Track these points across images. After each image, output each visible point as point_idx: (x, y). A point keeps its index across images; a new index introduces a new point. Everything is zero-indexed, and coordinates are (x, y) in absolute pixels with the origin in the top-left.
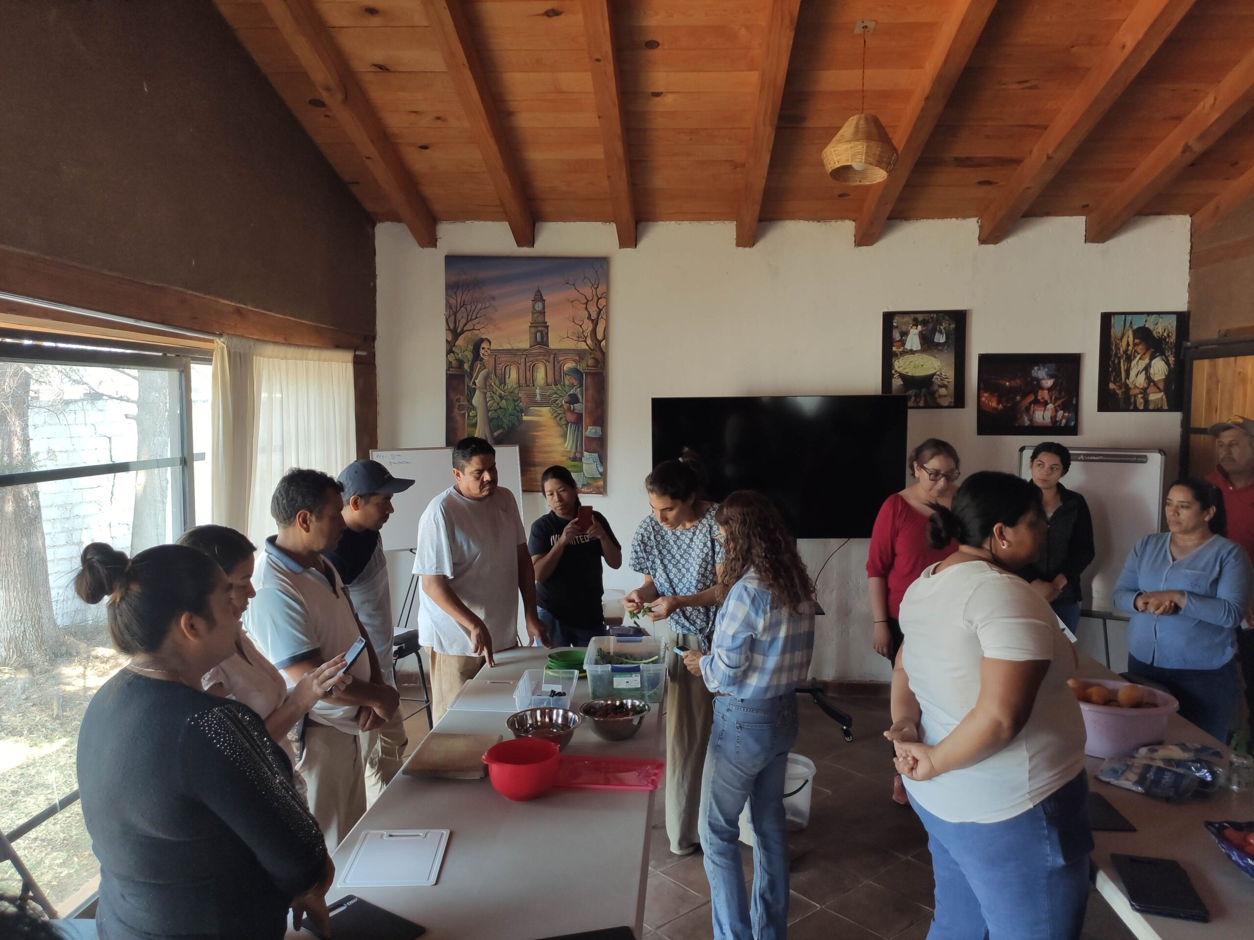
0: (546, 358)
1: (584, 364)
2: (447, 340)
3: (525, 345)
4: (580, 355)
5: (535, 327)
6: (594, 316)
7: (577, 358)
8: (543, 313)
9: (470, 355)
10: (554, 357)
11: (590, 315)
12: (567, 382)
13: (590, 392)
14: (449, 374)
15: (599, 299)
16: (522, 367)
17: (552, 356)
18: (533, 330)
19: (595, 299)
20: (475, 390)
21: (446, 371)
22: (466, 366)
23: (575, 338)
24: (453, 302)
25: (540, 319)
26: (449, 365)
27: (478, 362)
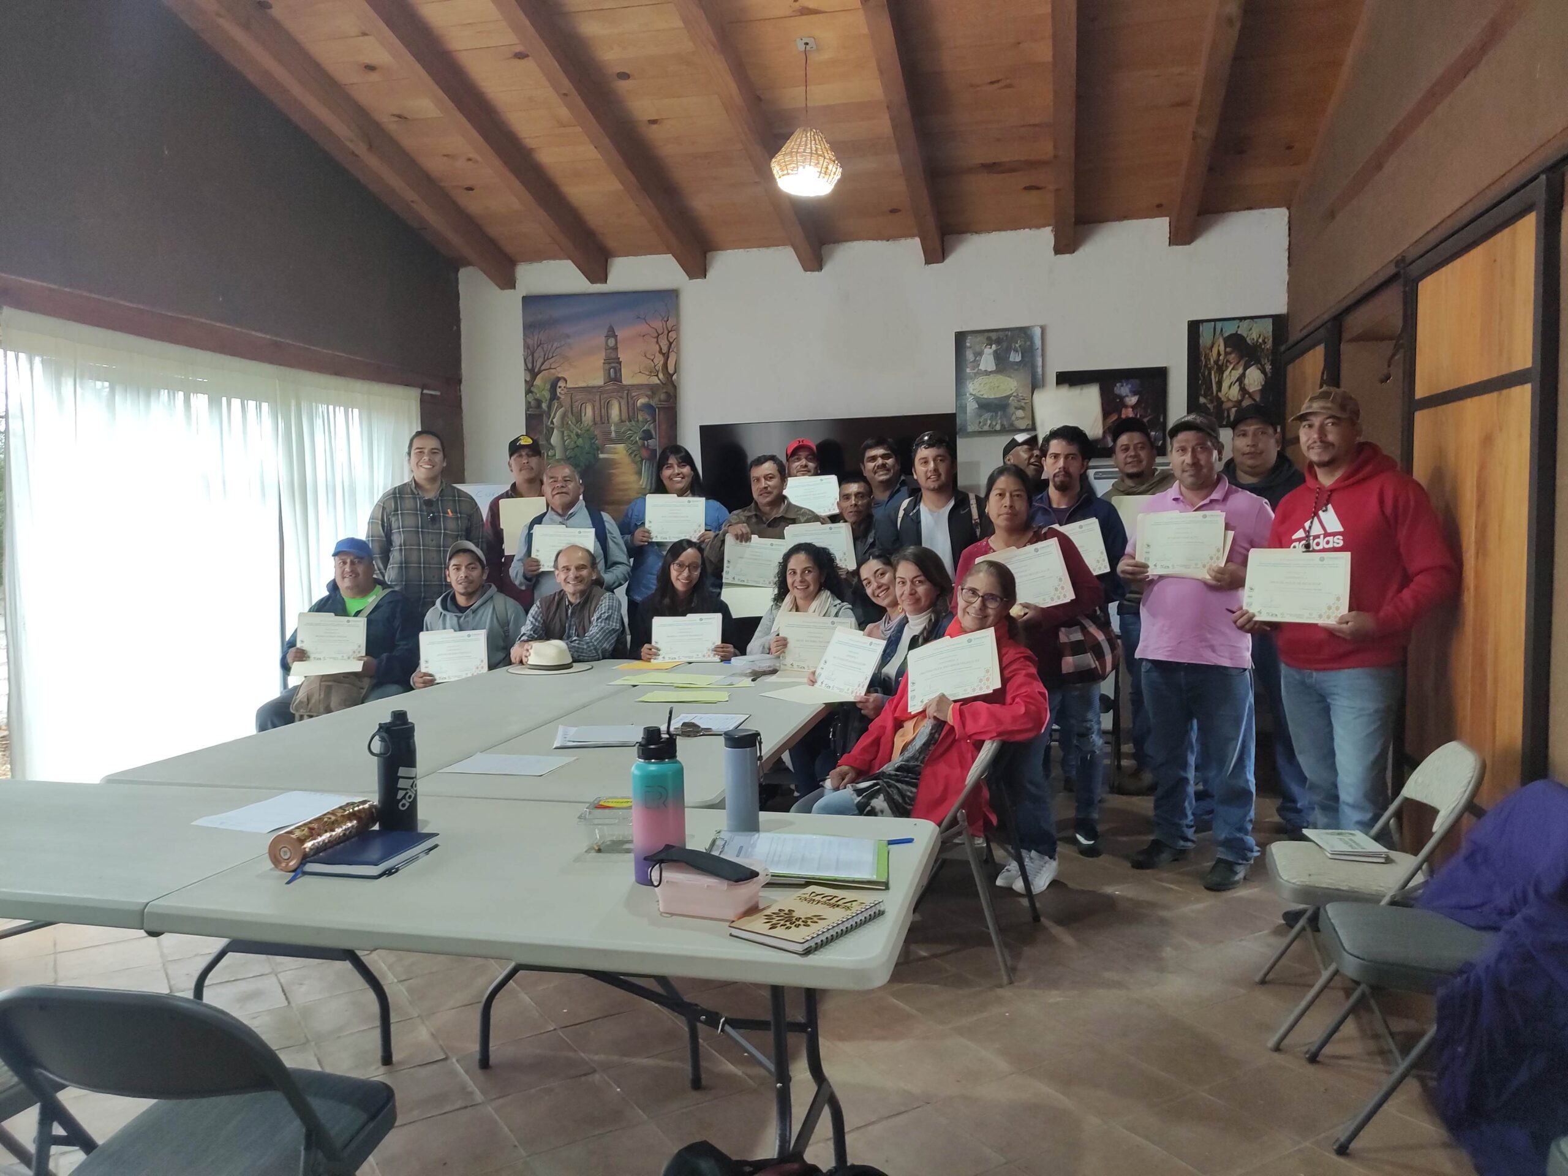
0: (620, 394)
1: (656, 399)
2: (525, 380)
3: (599, 381)
4: (653, 389)
5: (609, 363)
6: (665, 350)
7: (649, 393)
8: (615, 349)
9: (547, 395)
10: (627, 393)
11: (661, 349)
13: (664, 427)
14: (530, 414)
15: (669, 332)
16: (597, 404)
17: (626, 392)
18: (607, 366)
19: (666, 332)
20: (553, 429)
21: (527, 411)
23: (648, 373)
24: (530, 341)
25: (613, 356)
26: (528, 404)
27: (555, 401)
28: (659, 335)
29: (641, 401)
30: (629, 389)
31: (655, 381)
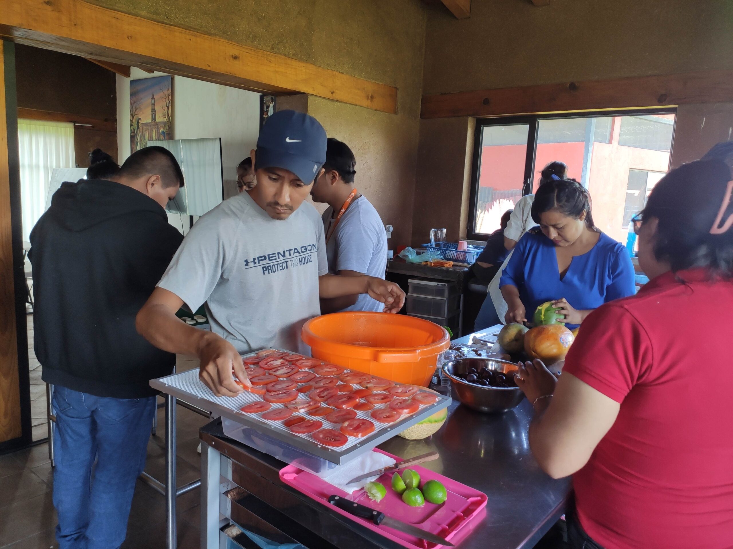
0: (155, 126)
2: (131, 120)
3: (149, 121)
4: (165, 123)
5: (152, 112)
6: (167, 105)
7: (164, 126)
8: (154, 104)
9: (136, 126)
12: (161, 137)
14: (132, 136)
15: (169, 96)
16: (149, 131)
18: (152, 113)
19: (168, 96)
20: (138, 142)
21: (131, 134)
22: (135, 132)
23: (163, 116)
24: (131, 102)
25: (154, 108)
26: (131, 130)
27: (138, 129)
28: (166, 98)
29: (161, 130)
30: (158, 124)
31: (165, 120)
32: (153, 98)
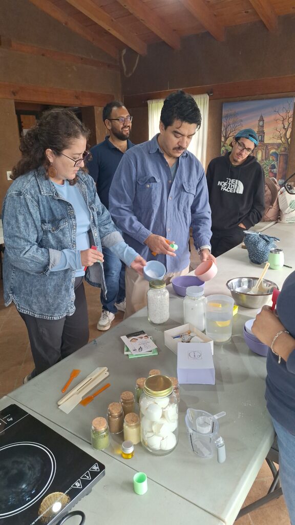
0: (263, 148)
1: (279, 150)
6: (286, 127)
7: (276, 147)
8: (263, 126)
10: (266, 147)
11: (284, 126)
12: (271, 159)
13: (281, 163)
15: (289, 118)
23: (277, 138)
24: (225, 123)
25: (261, 130)
28: (284, 119)
29: (272, 151)
30: (267, 145)
31: (279, 141)
32: (262, 119)
